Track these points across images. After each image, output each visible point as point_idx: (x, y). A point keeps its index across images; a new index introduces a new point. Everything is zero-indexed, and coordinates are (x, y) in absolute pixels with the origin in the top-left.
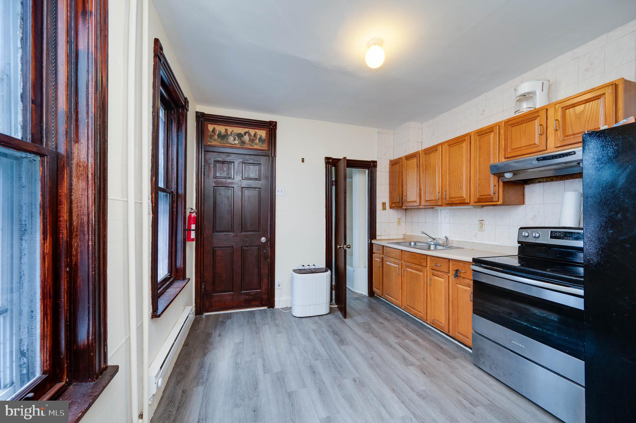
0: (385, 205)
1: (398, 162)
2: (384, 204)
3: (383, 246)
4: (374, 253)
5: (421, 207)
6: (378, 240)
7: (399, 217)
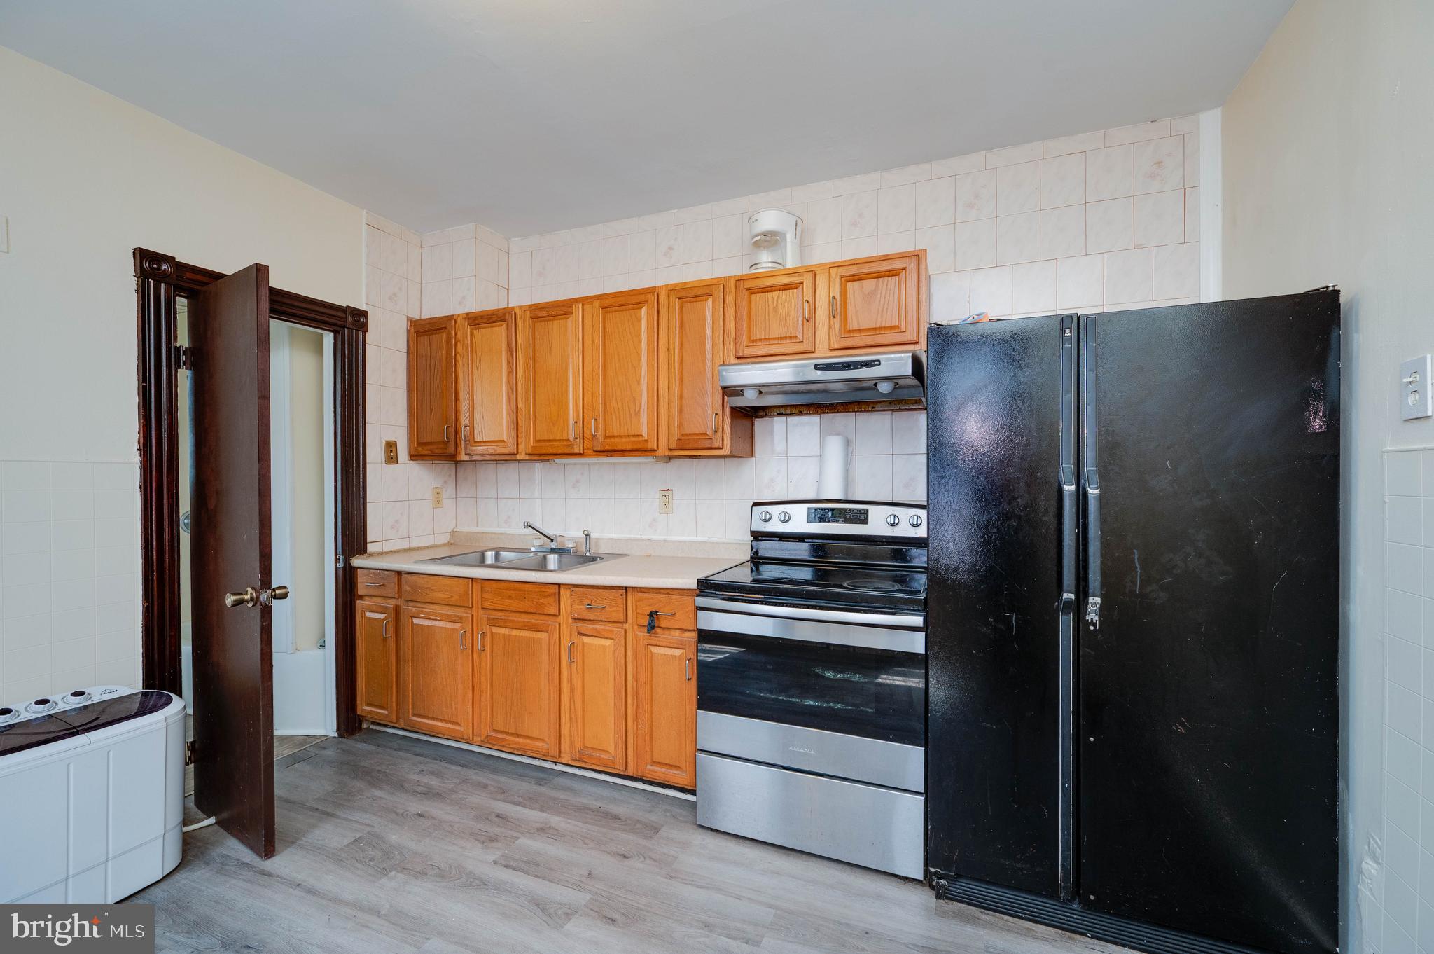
0: (393, 449)
1: (442, 329)
2: (391, 446)
3: (399, 573)
4: (361, 597)
5: (519, 457)
6: (372, 555)
7: (438, 483)
